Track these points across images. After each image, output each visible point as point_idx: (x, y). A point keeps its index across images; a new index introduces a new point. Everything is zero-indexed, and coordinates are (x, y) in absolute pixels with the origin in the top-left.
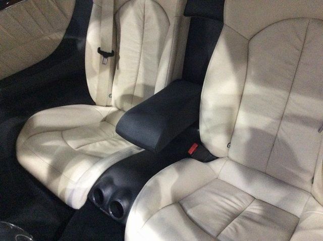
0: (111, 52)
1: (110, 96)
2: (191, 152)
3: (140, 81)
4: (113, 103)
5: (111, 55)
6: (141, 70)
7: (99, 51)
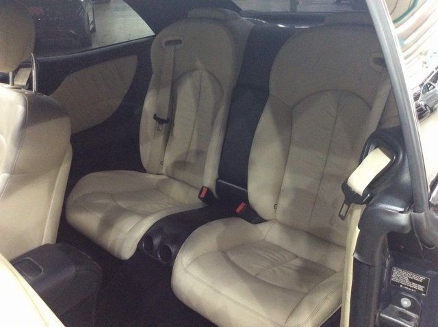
0: (166, 119)
1: (162, 163)
2: (238, 210)
3: (194, 147)
4: (164, 171)
5: (166, 122)
6: (195, 136)
7: (155, 117)
